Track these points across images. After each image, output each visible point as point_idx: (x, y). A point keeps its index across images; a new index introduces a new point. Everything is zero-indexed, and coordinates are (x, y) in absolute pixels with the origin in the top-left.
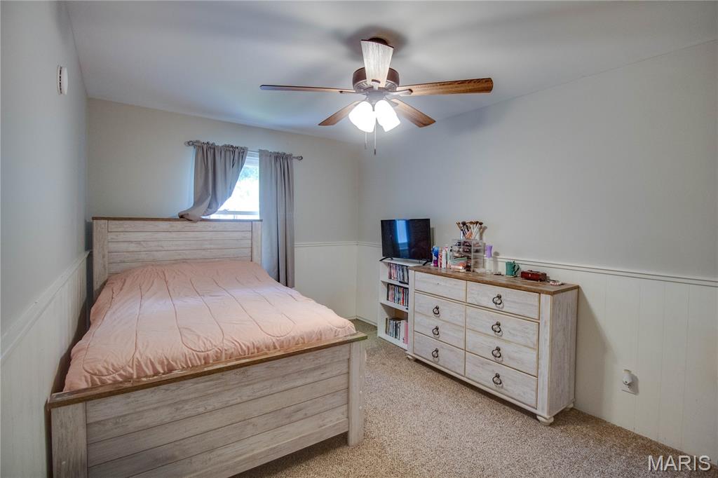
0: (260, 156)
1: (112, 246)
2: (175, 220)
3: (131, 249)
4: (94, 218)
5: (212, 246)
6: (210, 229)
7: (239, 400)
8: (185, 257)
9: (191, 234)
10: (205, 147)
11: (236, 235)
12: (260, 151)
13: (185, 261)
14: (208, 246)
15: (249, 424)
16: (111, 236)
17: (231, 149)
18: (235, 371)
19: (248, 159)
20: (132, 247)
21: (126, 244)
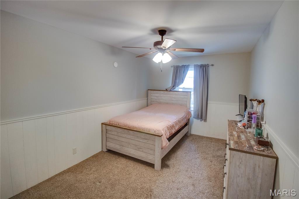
0: (194, 67)
1: (152, 97)
2: (165, 91)
3: (155, 98)
4: (148, 90)
5: (175, 100)
6: (174, 94)
7: (128, 138)
8: (167, 102)
9: (169, 95)
10: (175, 67)
11: (182, 97)
12: (195, 65)
13: (167, 103)
14: (174, 100)
15: (130, 145)
16: (152, 94)
17: (184, 66)
18: (127, 130)
19: (190, 69)
20: (156, 98)
21: (154, 97)
